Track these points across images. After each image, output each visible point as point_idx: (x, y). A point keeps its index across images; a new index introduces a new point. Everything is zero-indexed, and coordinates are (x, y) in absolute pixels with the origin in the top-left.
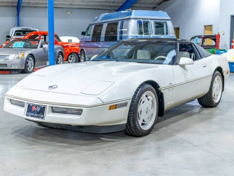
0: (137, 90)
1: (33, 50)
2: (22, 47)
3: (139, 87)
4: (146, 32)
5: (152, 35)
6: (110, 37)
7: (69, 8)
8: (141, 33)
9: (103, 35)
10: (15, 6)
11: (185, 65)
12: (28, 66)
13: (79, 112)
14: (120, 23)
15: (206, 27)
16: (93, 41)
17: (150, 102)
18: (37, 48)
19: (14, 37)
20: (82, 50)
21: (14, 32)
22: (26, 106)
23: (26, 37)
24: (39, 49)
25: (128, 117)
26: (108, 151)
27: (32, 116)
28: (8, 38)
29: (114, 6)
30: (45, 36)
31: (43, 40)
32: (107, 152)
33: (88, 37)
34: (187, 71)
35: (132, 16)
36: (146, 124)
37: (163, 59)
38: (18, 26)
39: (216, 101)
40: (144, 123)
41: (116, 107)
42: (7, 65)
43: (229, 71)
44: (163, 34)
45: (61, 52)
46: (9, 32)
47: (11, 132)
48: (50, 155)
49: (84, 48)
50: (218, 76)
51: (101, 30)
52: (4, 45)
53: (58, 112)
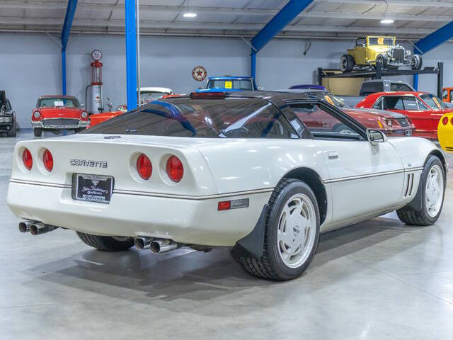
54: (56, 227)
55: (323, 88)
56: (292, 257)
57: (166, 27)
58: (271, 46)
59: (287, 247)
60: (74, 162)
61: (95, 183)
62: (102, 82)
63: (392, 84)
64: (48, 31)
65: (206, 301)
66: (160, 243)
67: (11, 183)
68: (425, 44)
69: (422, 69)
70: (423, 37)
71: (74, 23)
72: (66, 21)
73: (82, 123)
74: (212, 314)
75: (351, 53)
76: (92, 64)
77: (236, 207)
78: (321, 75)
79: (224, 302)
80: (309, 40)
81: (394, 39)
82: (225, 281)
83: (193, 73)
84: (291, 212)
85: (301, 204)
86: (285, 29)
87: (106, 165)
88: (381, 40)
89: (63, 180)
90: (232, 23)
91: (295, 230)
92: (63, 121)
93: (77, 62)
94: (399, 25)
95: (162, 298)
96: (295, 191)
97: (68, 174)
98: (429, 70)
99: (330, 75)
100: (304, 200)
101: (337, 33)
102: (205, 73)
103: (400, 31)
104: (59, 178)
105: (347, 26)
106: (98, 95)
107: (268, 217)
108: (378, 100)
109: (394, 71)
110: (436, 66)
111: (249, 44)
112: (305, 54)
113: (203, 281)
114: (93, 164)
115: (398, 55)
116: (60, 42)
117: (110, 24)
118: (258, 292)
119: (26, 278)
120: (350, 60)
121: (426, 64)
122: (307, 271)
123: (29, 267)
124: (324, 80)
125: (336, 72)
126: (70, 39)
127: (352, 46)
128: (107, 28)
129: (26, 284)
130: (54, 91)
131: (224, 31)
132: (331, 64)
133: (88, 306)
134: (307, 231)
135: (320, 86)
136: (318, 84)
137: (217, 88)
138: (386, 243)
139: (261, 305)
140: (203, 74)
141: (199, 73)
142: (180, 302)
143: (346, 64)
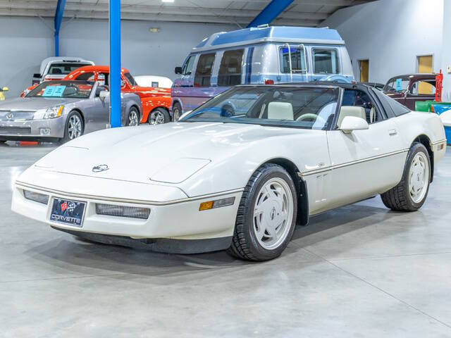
0: (254, 175)
1: (82, 101)
2: (60, 95)
3: (258, 170)
4: (297, 68)
5: (307, 75)
6: (228, 77)
7: (155, 21)
8: (286, 70)
9: (215, 74)
10: (52, 17)
11: (352, 130)
12: (71, 132)
13: (144, 214)
14: (247, 50)
15: (421, 59)
16: (196, 85)
17: (280, 198)
18: (88, 97)
19: (47, 77)
20: (176, 102)
21: (48, 67)
22: (51, 202)
23: (71, 76)
24: (93, 100)
25: (236, 225)
26: (196, 285)
27: (60, 220)
28: (37, 79)
29: (243, 18)
30: (106, 75)
31: (102, 83)
32: (194, 287)
33: (188, 77)
34: (357, 141)
35: (270, 38)
36: (271, 239)
37: (312, 120)
38: (57, 55)
39: (417, 200)
40: (266, 236)
41: (212, 205)
42: (30, 128)
43: (445, 144)
44: (330, 72)
45: (134, 106)
46: (39, 67)
47: (26, 250)
48: (89, 290)
49: (179, 99)
50: (421, 153)
51: (212, 64)
52: (28, 91)
53: (107, 214)
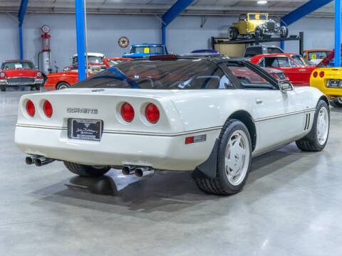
54: (54, 160)
55: (216, 52)
56: (234, 177)
57: (97, 7)
58: (177, 21)
59: (231, 170)
60: (70, 110)
61: (87, 125)
62: (51, 48)
63: (269, 48)
64: (8, 12)
65: (176, 212)
66: (142, 169)
67: (17, 127)
68: (288, 18)
69: (288, 37)
70: (287, 14)
71: (29, 5)
72: (22, 4)
73: (38, 81)
74: (183, 222)
75: (236, 26)
76: (42, 36)
77: (197, 141)
78: (214, 42)
79: (191, 213)
80: (204, 16)
81: (267, 15)
82: (185, 196)
83: (119, 42)
84: (233, 144)
85: (240, 137)
86: (187, 8)
87: (96, 111)
88: (257, 16)
89: (61, 124)
90: (147, 4)
91: (236, 157)
92: (23, 80)
93: (31, 34)
94: (270, 5)
95: (142, 211)
96: (236, 128)
97: (64, 119)
98: (293, 38)
99: (220, 42)
100: (241, 135)
101: (224, 11)
102: (128, 42)
103: (270, 9)
104: (58, 122)
105: (232, 6)
106: (47, 59)
107: (219, 149)
108: (260, 60)
109: (268, 39)
110: (298, 35)
111: (161, 19)
112: (202, 26)
113: (167, 197)
114: (86, 111)
115: (271, 27)
116: (17, 20)
117: (56, 6)
118: (212, 204)
119: (32, 199)
120: (235, 30)
121: (291, 33)
122: (244, 187)
123: (33, 191)
124: (216, 46)
125: (224, 40)
126: (26, 17)
127: (236, 20)
128: (53, 8)
129: (33, 204)
130: (14, 57)
131: (142, 10)
132: (221, 34)
133: (87, 219)
134: (244, 157)
135: (213, 50)
136: (211, 49)
137: (138, 53)
138: (293, 165)
139: (218, 214)
140: (126, 43)
141: (124, 42)
142: (156, 213)
143: (232, 34)
